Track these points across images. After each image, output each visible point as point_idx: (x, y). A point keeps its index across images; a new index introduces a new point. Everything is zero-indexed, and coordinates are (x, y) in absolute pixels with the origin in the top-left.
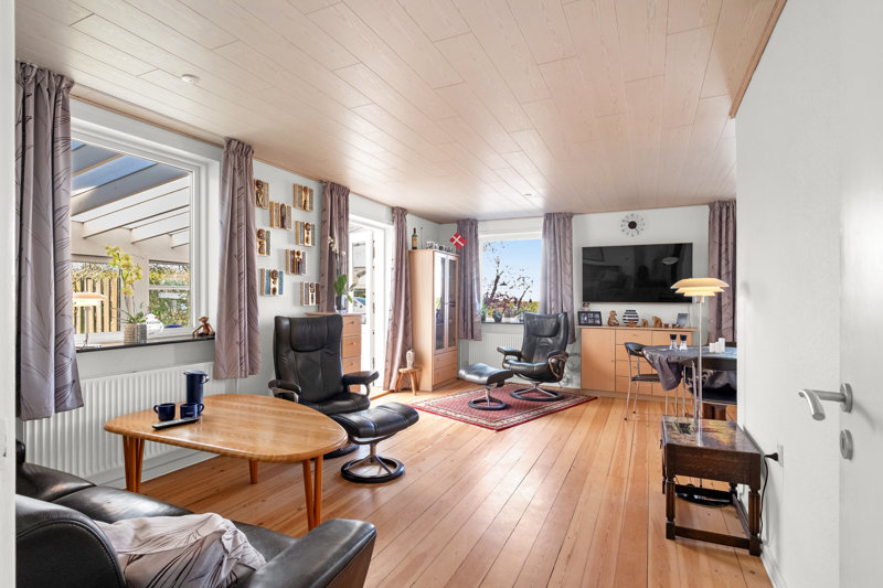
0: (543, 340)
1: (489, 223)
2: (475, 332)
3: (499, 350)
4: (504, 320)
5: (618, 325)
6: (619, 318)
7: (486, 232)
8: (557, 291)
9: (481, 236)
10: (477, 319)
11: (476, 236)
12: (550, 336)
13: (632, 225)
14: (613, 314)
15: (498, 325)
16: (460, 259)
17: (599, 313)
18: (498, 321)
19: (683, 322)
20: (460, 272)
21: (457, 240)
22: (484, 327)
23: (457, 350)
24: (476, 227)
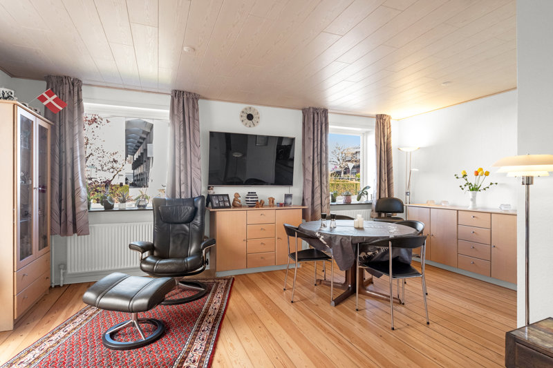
0: (178, 227)
1: (96, 89)
2: (79, 224)
3: (131, 247)
4: (117, 206)
5: (241, 206)
6: (242, 200)
7: (92, 100)
8: (186, 174)
9: (86, 105)
10: (81, 208)
11: (80, 101)
12: (186, 223)
13: (250, 117)
14: (237, 195)
15: (109, 214)
16: (53, 128)
17: (227, 195)
18: (109, 208)
19: (289, 200)
20: (53, 145)
21: (50, 100)
22: (91, 218)
23: (49, 251)
24: (79, 90)
